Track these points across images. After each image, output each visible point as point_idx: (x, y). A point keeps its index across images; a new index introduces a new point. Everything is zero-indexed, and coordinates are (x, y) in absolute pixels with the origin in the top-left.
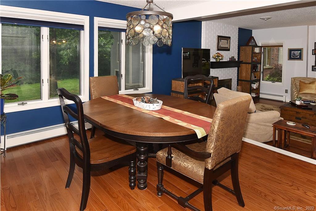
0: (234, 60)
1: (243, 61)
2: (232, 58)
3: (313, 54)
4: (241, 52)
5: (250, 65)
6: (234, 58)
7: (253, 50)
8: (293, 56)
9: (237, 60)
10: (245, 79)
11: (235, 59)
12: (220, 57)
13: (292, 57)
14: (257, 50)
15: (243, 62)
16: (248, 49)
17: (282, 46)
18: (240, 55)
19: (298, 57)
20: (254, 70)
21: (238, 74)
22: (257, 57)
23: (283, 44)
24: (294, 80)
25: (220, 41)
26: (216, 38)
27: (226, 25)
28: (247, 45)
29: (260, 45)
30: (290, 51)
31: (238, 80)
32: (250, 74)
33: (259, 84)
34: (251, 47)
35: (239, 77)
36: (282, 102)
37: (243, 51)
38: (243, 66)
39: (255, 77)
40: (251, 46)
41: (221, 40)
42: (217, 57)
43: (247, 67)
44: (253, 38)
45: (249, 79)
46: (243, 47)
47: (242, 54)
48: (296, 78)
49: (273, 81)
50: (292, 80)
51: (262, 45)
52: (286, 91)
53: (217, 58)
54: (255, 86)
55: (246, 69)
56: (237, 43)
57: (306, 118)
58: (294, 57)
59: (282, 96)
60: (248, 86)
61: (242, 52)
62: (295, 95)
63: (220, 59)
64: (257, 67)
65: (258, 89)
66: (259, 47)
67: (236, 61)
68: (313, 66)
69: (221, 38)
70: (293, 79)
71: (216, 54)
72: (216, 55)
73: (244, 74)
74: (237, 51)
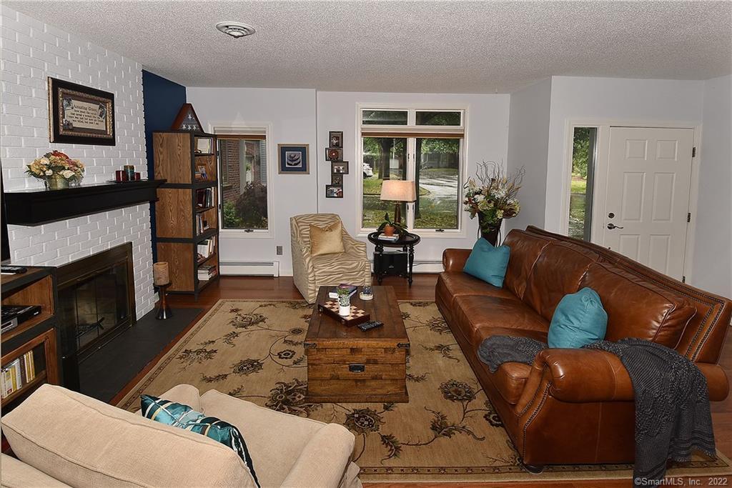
0: (133, 178)
1: (166, 180)
2: (125, 172)
3: (326, 160)
4: (157, 149)
5: (189, 191)
6: (132, 172)
7: (193, 145)
8: (290, 162)
9: (144, 176)
10: (176, 236)
11: (138, 175)
12: (64, 168)
13: (287, 166)
14: (204, 146)
15: (168, 182)
16: (180, 142)
17: (264, 137)
18: (156, 161)
19: (300, 166)
20: (201, 205)
21: (153, 221)
22: (205, 165)
23: (265, 132)
24: (296, 222)
25: (62, 102)
26: (46, 87)
27: (89, 43)
28: (175, 128)
29: (211, 132)
30: (283, 149)
31: (155, 240)
32: (190, 219)
33: (217, 241)
34: (189, 134)
35: (157, 232)
36: (271, 277)
37: (165, 145)
38: (167, 195)
39: (205, 225)
40: (186, 131)
41: (69, 98)
42: (49, 172)
43: (181, 198)
44: (190, 111)
45: (189, 235)
46: (164, 135)
47: (160, 157)
48: (301, 217)
49: (249, 228)
50: (291, 224)
51: (215, 131)
52: (279, 251)
53: (49, 177)
54: (204, 251)
55: (178, 203)
56: (141, 121)
57: (375, 362)
58: (291, 165)
59: (271, 264)
60: (189, 256)
61: (161, 150)
62: (308, 265)
63: (68, 181)
64: (207, 193)
65: (215, 255)
66: (208, 136)
67: (144, 183)
68: (327, 186)
69: (65, 91)
70: (294, 222)
71: (47, 156)
72: (46, 161)
73: (172, 221)
74: (142, 148)
